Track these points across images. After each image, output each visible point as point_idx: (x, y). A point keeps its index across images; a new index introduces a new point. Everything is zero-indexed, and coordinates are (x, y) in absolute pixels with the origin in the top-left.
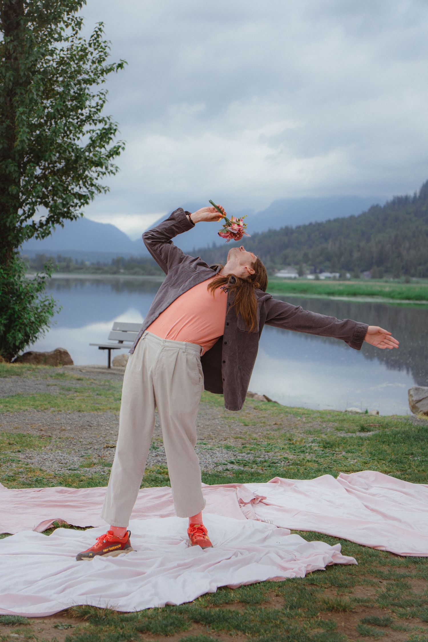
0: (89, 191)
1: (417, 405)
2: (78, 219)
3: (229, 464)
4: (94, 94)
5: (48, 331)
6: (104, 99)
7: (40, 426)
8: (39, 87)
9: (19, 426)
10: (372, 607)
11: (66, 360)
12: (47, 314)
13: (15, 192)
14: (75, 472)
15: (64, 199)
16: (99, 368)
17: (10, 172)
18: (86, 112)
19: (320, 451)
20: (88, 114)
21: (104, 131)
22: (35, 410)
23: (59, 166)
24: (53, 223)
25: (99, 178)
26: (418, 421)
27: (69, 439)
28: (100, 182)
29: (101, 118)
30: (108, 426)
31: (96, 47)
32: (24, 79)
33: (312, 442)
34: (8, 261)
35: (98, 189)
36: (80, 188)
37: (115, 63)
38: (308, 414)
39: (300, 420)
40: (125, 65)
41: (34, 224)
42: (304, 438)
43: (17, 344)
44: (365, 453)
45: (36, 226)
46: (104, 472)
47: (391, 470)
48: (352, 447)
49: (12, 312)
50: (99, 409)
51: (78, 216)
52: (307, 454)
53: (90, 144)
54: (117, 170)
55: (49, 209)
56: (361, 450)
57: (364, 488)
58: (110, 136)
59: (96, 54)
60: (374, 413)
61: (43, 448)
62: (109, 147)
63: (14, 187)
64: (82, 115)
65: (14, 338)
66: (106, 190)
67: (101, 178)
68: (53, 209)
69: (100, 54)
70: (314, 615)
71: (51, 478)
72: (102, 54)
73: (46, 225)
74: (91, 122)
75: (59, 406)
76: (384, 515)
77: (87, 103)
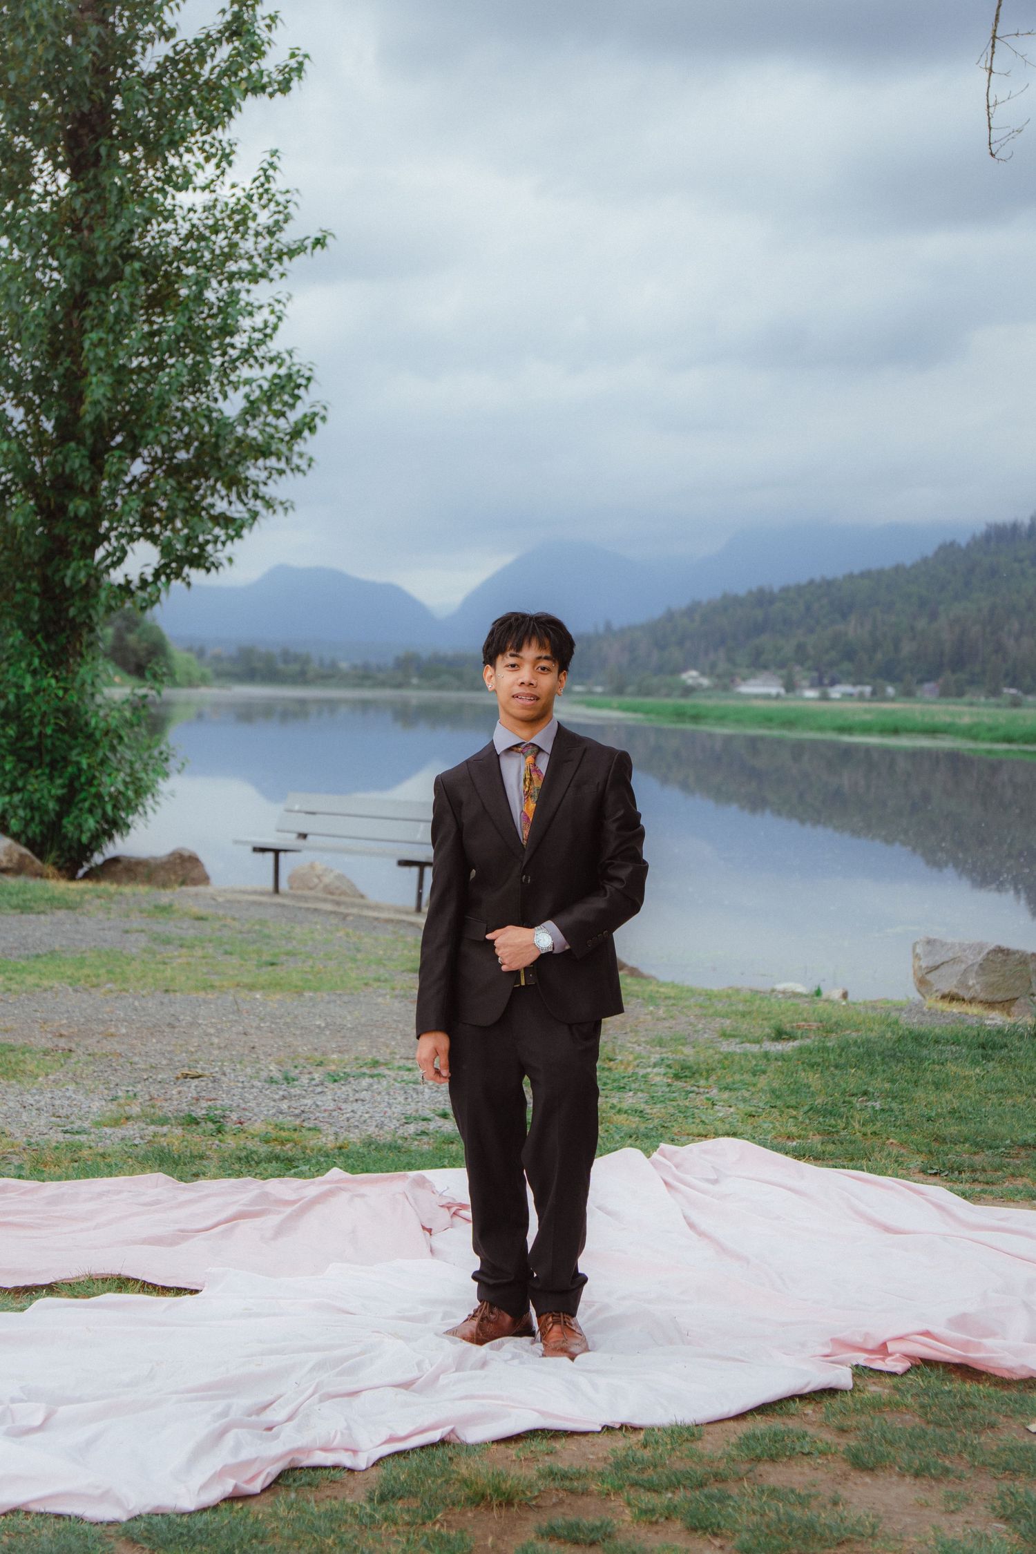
0: (249, 510)
1: (929, 977)
2: (221, 569)
3: (437, 1118)
4: (261, 303)
5: (154, 811)
6: (278, 314)
7: (62, 1025)
8: (137, 289)
9: (15, 1026)
10: (586, 1493)
11: (195, 874)
12: (152, 775)
13: (82, 511)
14: (77, 1137)
15: (192, 529)
16: (255, 892)
17: (72, 471)
18: (240, 340)
19: (661, 1086)
20: (245, 346)
21: (276, 381)
22: (70, 990)
23: (182, 455)
24: (169, 580)
25: (270, 482)
26: (924, 1014)
27: (110, 1057)
28: (270, 490)
29: (273, 354)
30: (213, 1025)
31: (263, 202)
32: (106, 272)
33: (655, 1065)
34: (71, 661)
35: (269, 504)
36: (230, 503)
37: (308, 238)
38: (674, 998)
39: (651, 1013)
40: (329, 240)
41: (129, 582)
42: (644, 1054)
43: (85, 839)
44: (762, 1090)
45: (133, 587)
46: (141, 1138)
47: (803, 1133)
48: (737, 1077)
49: (75, 770)
50: (212, 987)
51: (221, 564)
52: (631, 1094)
53: (245, 408)
54: (309, 465)
55: (159, 548)
56: (754, 1085)
57: (708, 1181)
58: (296, 392)
59: (264, 218)
60: (836, 994)
61: (40, 1079)
62: (294, 416)
63: (78, 501)
64: (233, 346)
65: (79, 827)
66: (287, 507)
67: (275, 482)
68: (167, 550)
69: (276, 217)
70: (430, 1517)
71: (14, 1153)
72: (281, 217)
73: (154, 582)
74: (252, 361)
75: (126, 980)
76: (722, 1249)
77: (245, 323)
